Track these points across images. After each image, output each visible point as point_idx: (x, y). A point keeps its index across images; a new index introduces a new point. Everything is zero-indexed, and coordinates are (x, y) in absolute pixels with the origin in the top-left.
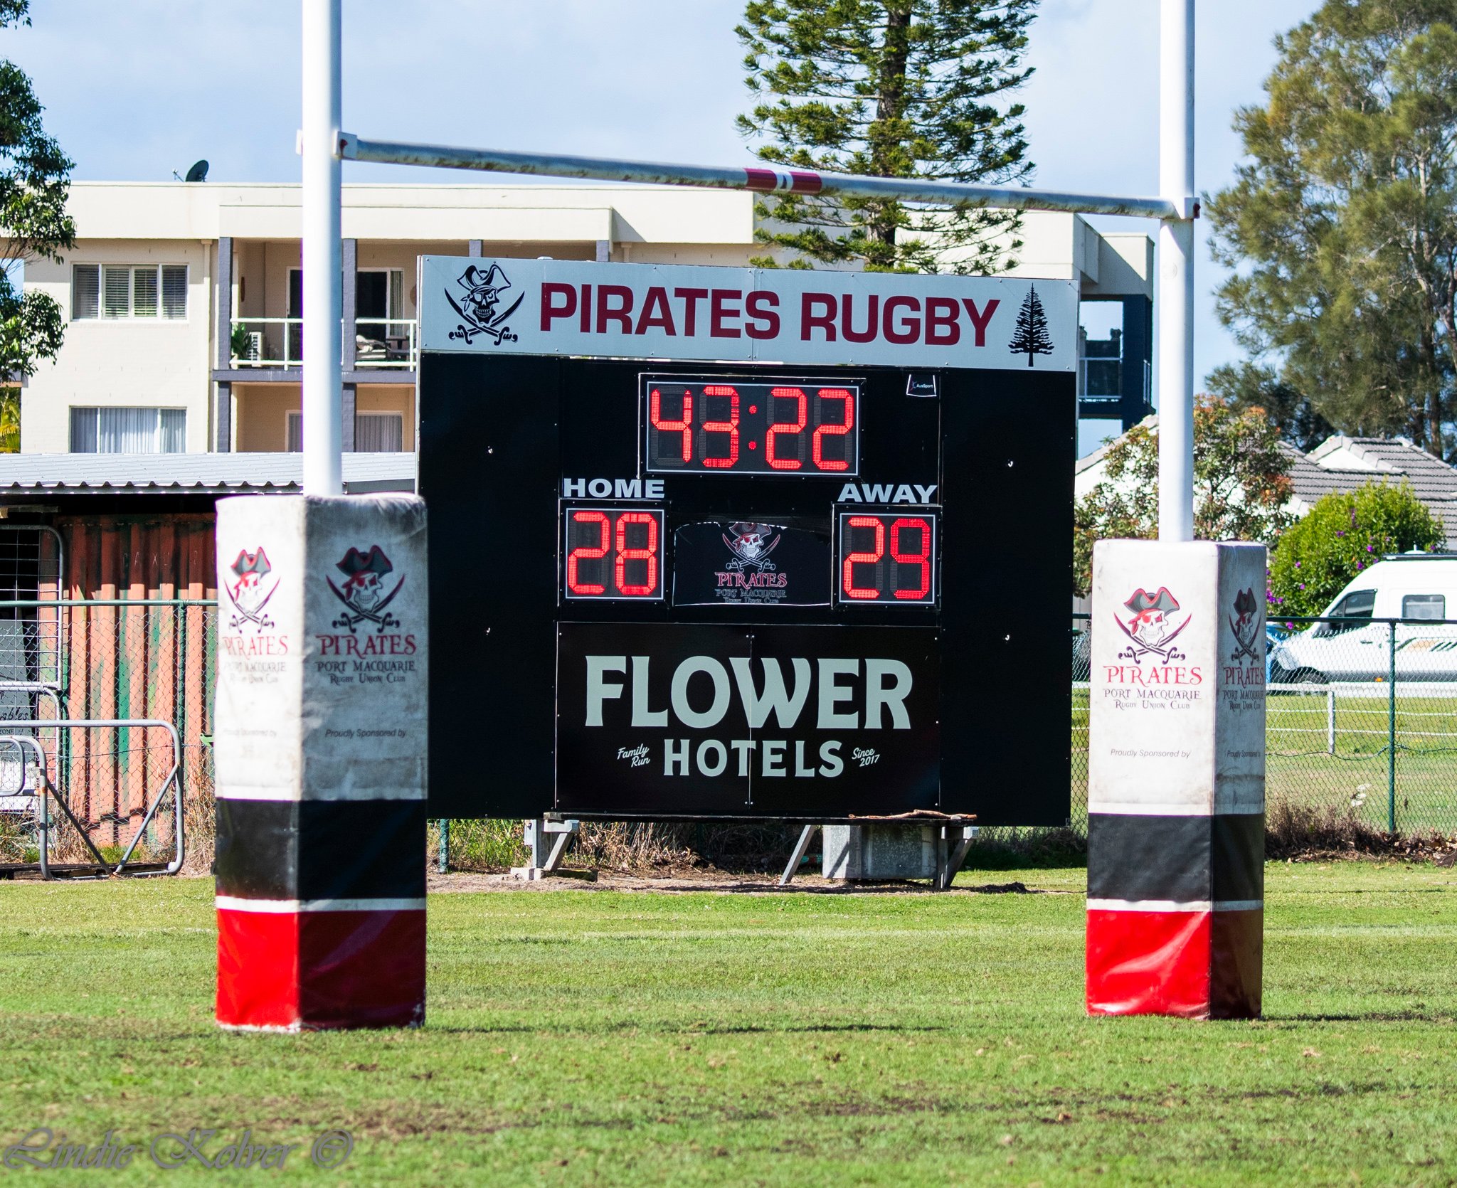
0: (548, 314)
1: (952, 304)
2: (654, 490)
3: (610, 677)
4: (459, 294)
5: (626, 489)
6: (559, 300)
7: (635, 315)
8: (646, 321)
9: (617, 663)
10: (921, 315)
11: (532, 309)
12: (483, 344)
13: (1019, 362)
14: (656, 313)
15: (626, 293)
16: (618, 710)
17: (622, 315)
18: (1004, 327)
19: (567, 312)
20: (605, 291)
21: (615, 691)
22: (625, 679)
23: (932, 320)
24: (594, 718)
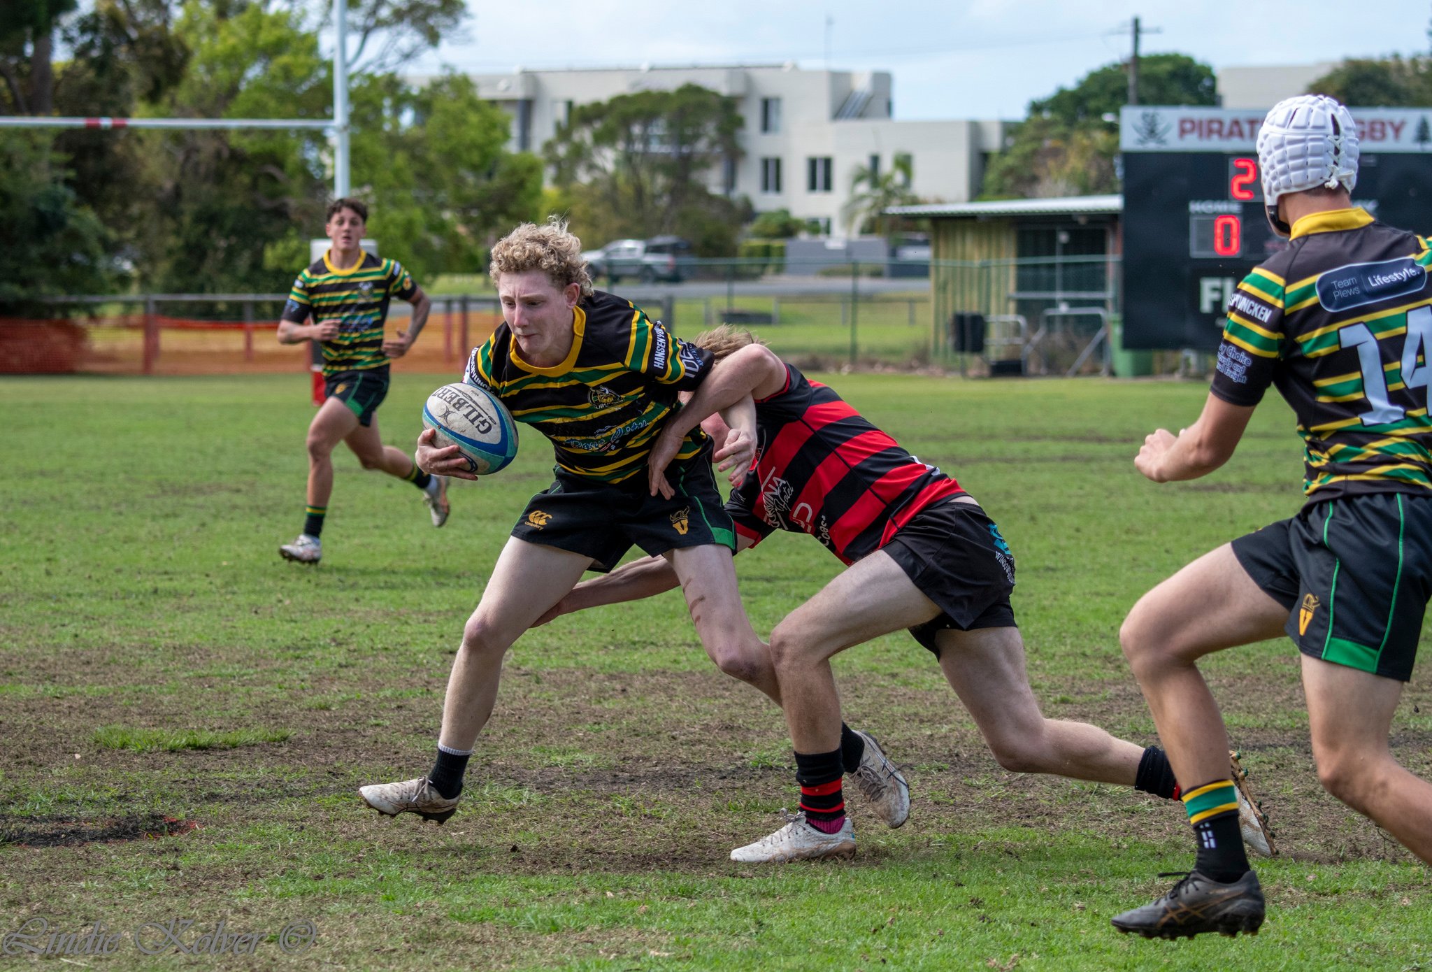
0: (1183, 132)
1: (1383, 124)
2: (1235, 208)
3: (1215, 289)
4: (1140, 123)
5: (1221, 207)
6: (1188, 126)
7: (1226, 130)
8: (1231, 134)
9: (1216, 283)
10: (1367, 129)
11: (1175, 131)
12: (1152, 146)
13: (1417, 148)
14: (1235, 129)
15: (1221, 123)
16: (1218, 305)
17: (1220, 133)
18: (1409, 132)
19: (1192, 130)
20: (1211, 122)
21: (1216, 296)
22: (1221, 290)
23: (1373, 130)
24: (1206, 307)
